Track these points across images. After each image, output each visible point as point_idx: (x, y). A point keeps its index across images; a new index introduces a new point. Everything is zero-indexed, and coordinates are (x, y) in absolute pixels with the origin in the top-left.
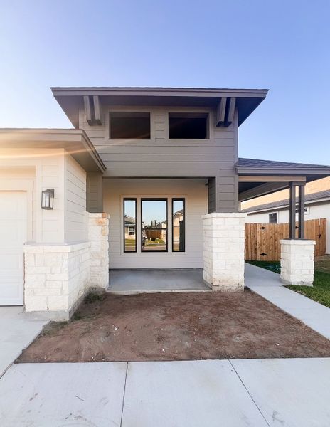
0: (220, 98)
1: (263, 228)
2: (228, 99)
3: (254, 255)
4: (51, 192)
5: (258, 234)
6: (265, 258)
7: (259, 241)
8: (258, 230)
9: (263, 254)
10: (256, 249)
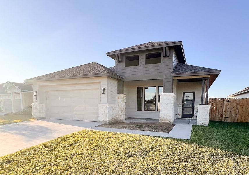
0: (162, 48)
1: (228, 101)
2: (165, 48)
3: (220, 118)
4: (104, 89)
5: (224, 105)
6: (228, 120)
7: (224, 109)
8: (225, 102)
9: (227, 118)
10: (222, 114)
